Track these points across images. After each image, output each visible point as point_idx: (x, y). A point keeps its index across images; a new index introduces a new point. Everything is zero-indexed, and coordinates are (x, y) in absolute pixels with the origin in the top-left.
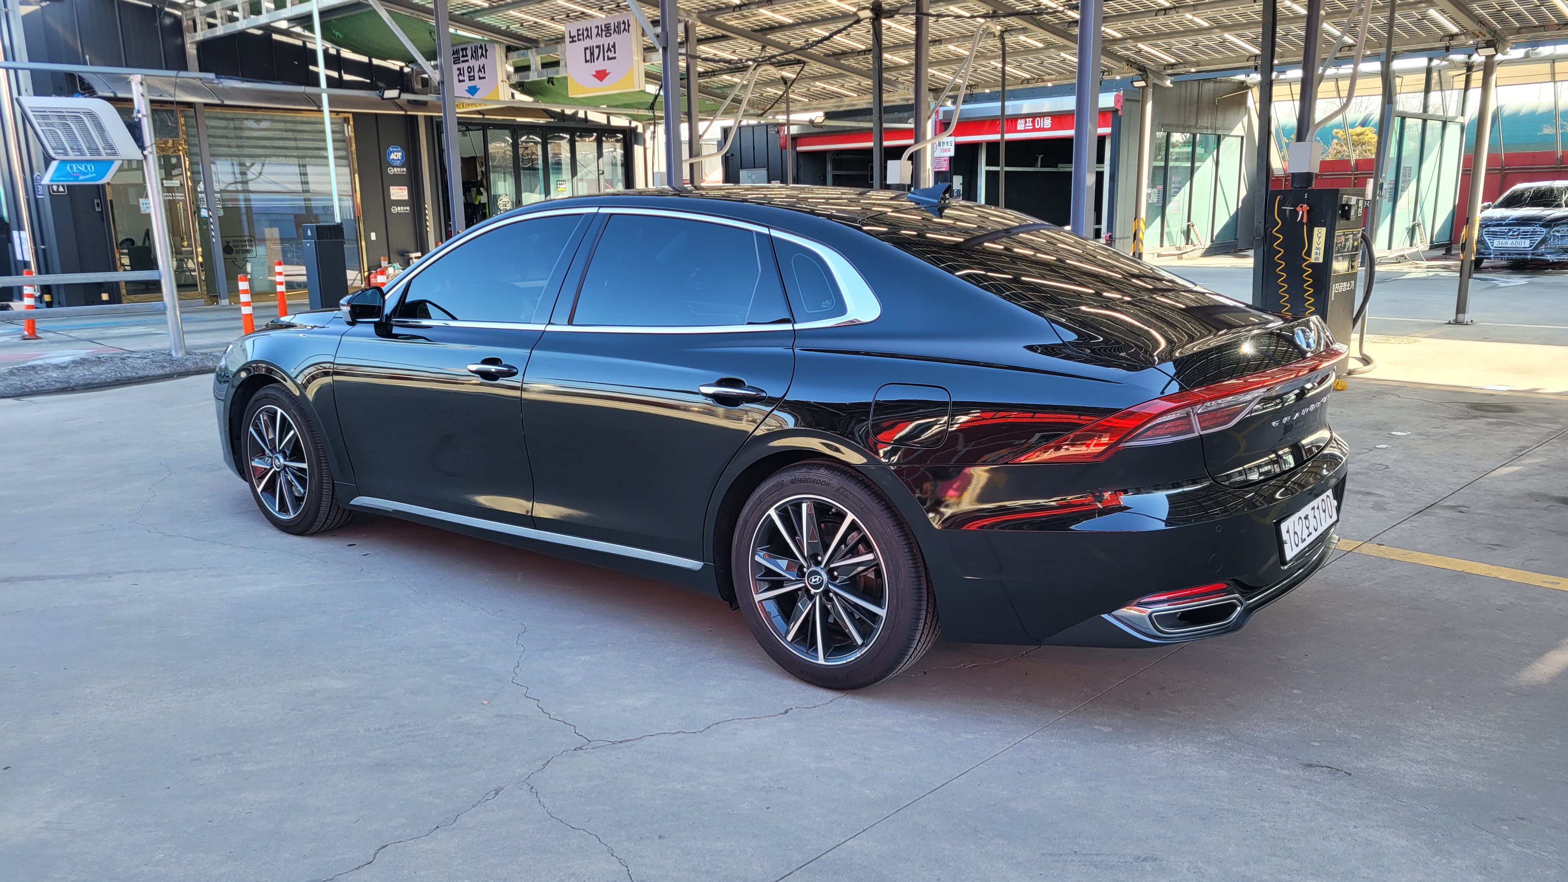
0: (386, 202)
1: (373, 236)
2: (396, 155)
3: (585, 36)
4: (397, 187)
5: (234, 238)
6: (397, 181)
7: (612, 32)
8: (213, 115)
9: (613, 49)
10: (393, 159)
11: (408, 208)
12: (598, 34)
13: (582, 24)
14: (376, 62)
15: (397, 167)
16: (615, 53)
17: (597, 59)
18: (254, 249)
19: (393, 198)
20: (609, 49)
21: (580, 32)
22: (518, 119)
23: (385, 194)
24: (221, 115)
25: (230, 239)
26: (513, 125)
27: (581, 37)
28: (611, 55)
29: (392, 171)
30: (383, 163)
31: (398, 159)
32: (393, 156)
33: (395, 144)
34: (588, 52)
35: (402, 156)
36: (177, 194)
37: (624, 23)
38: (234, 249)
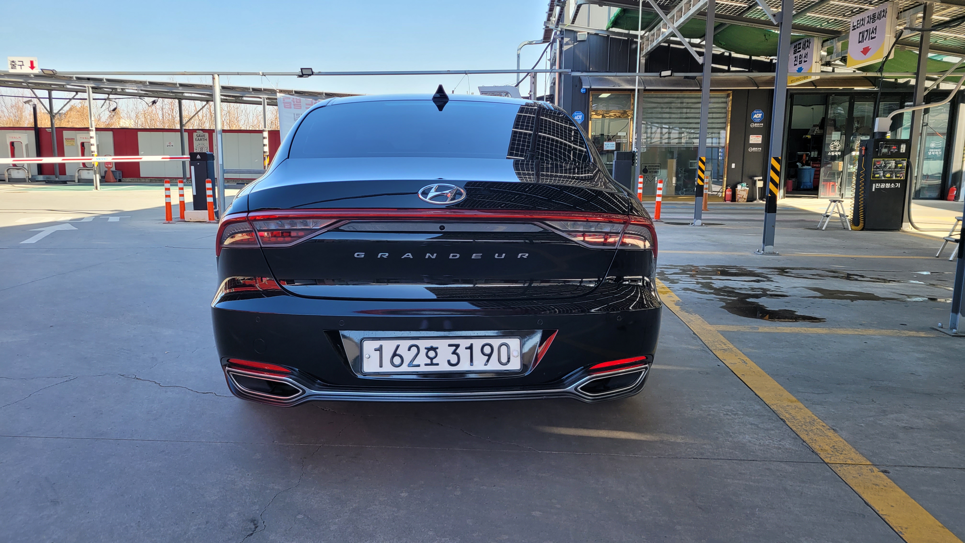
0: (746, 143)
1: (733, 166)
2: (758, 116)
3: (861, 24)
4: (755, 136)
5: (650, 165)
6: (756, 132)
7: (876, 19)
8: (650, 96)
9: (875, 31)
10: (755, 118)
11: (760, 149)
12: (868, 22)
13: (859, 17)
14: (754, 58)
15: (757, 123)
16: (876, 34)
17: (865, 40)
18: (659, 171)
19: (751, 142)
20: (873, 32)
21: (859, 22)
22: (856, 88)
23: (746, 139)
24: (655, 96)
25: (647, 165)
26: (852, 93)
27: (859, 25)
28: (873, 35)
29: (753, 125)
30: (748, 119)
31: (759, 118)
32: (755, 116)
33: (758, 108)
34: (861, 35)
35: (762, 116)
36: (624, 140)
37: (884, 11)
38: (649, 171)
